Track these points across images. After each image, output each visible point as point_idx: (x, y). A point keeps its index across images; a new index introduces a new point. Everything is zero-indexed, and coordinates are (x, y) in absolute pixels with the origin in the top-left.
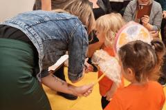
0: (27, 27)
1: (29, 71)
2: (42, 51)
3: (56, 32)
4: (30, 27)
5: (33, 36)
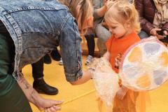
0: (5, 13)
2: (21, 45)
3: (40, 24)
4: (10, 14)
5: (12, 26)
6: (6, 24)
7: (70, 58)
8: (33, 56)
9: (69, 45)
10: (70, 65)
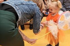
1: (14, 26)
2: (21, 17)
3: (28, 10)
4: (17, 5)
5: (18, 10)
6: (16, 9)
7: (36, 24)
8: (23, 22)
9: (37, 18)
10: (36, 27)
